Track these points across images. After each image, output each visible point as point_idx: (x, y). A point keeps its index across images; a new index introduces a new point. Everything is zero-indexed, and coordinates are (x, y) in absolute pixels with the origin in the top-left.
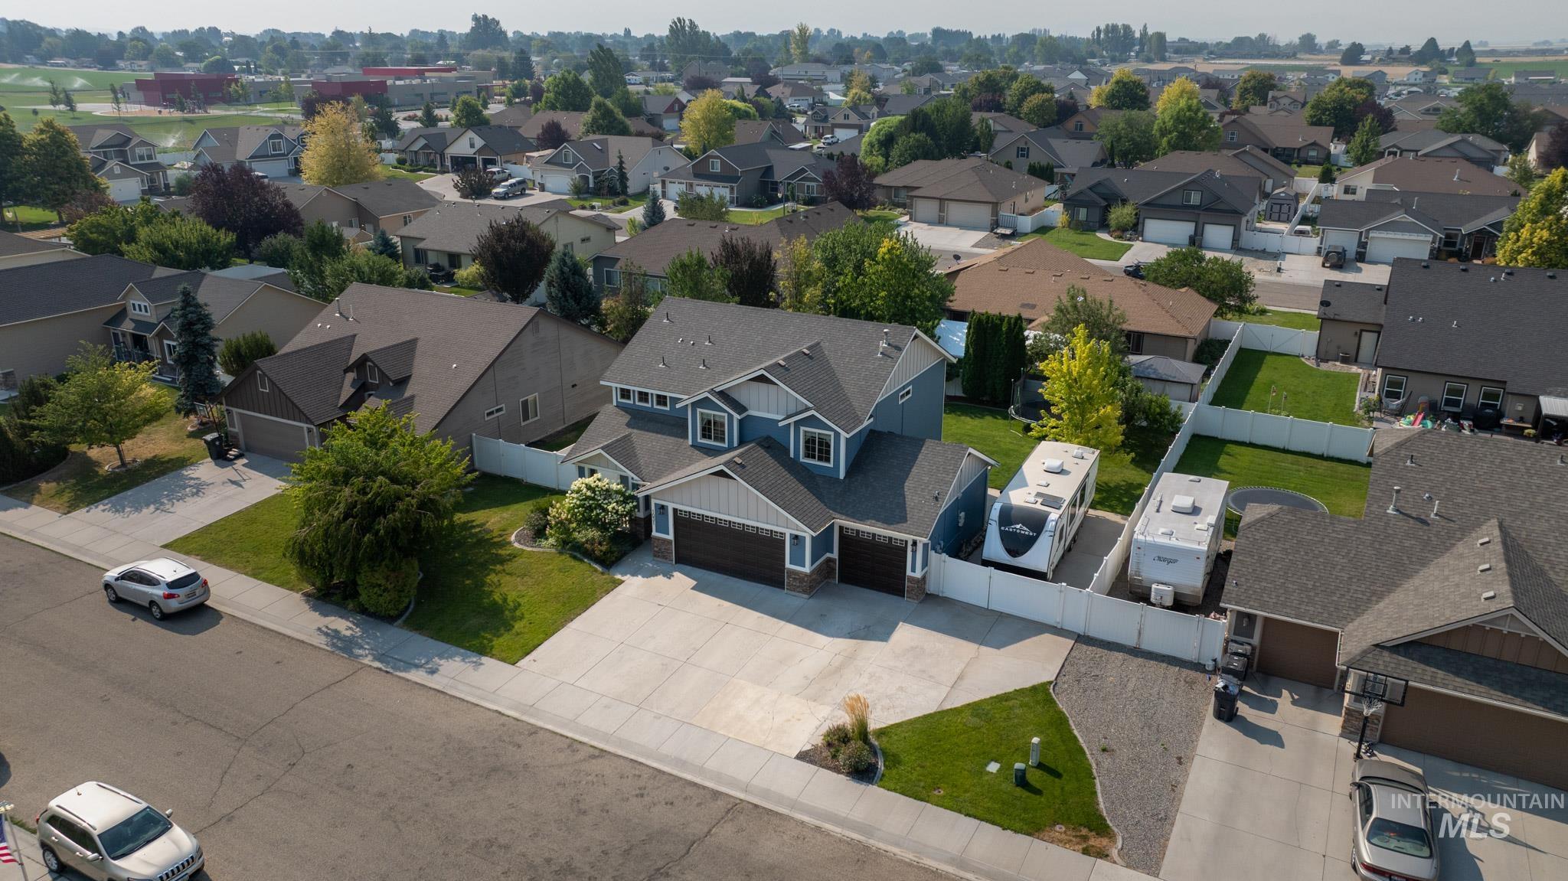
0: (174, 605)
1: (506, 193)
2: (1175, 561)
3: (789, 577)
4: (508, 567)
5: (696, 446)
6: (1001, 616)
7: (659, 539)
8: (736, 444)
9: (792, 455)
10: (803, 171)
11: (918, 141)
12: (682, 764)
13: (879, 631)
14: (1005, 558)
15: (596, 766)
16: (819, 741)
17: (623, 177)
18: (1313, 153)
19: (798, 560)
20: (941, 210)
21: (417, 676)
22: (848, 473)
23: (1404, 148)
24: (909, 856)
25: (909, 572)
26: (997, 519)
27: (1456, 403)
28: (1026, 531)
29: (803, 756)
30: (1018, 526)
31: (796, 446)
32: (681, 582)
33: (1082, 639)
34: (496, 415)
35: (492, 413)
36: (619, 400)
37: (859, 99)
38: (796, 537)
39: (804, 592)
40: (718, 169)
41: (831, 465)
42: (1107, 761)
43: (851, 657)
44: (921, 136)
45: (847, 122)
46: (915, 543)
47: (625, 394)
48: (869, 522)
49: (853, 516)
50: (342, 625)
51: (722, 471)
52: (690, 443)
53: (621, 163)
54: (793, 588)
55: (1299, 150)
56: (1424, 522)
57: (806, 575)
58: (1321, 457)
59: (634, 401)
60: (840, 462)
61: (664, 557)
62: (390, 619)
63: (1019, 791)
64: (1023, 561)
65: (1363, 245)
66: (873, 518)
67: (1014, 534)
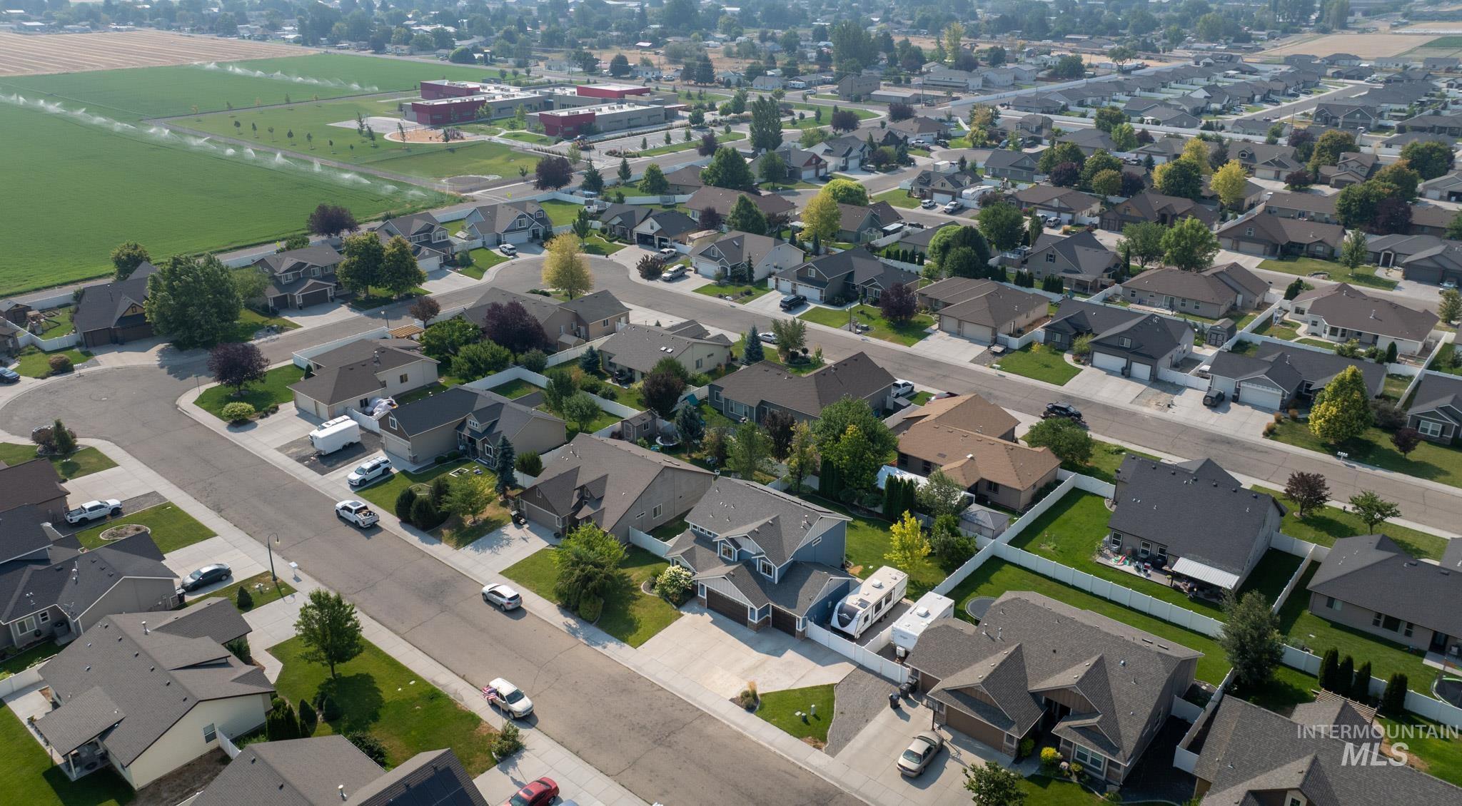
0: (510, 607)
1: (671, 277)
2: (906, 639)
3: (748, 624)
4: (638, 602)
5: (720, 558)
6: (833, 652)
7: (700, 598)
8: (736, 562)
9: (757, 571)
10: (872, 281)
11: (964, 253)
12: (688, 696)
13: (778, 652)
14: (837, 625)
15: (659, 693)
16: (739, 695)
17: (751, 270)
18: (1320, 249)
19: (752, 617)
20: (959, 326)
21: (599, 648)
22: (779, 582)
23: (1398, 251)
24: (755, 739)
25: (796, 628)
26: (838, 610)
28: (848, 617)
29: (732, 700)
30: (846, 614)
31: (759, 568)
32: (707, 617)
33: (861, 667)
35: (639, 516)
36: (692, 528)
38: (753, 608)
39: (753, 631)
40: (813, 275)
41: (772, 578)
42: (840, 717)
43: (763, 663)
44: (967, 249)
46: (801, 617)
47: (695, 527)
48: (783, 606)
49: (776, 603)
50: (572, 622)
51: (729, 572)
52: (718, 555)
53: (750, 261)
54: (749, 629)
55: (1308, 245)
56: (994, 640)
57: (755, 624)
59: (698, 530)
60: (776, 577)
61: (702, 606)
62: (591, 622)
63: (803, 724)
64: (846, 629)
65: (1238, 391)
66: (786, 604)
67: (843, 618)
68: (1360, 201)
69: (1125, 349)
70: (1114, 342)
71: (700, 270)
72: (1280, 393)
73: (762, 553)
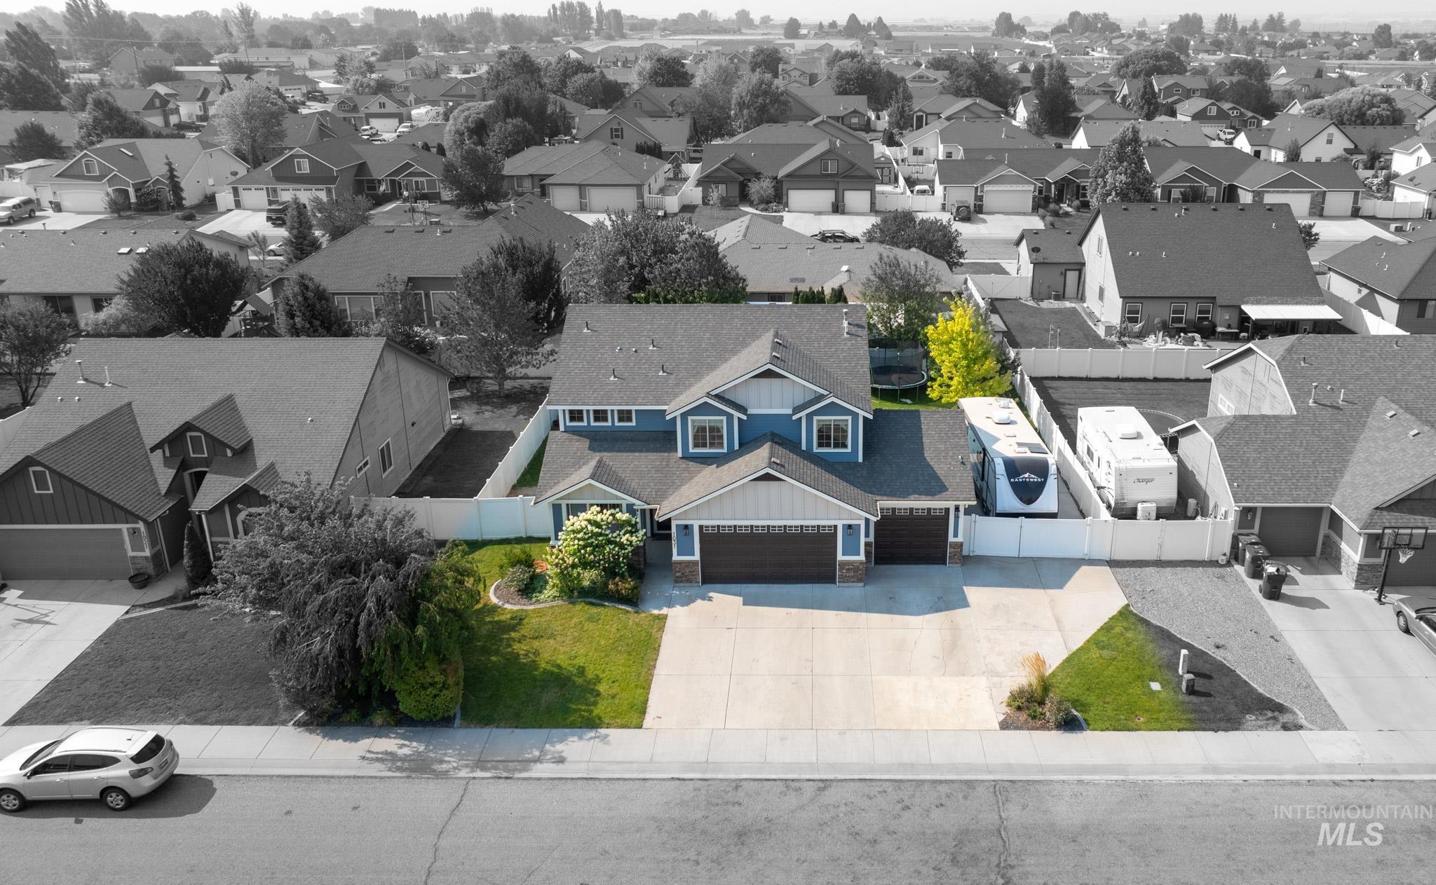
0: (148, 783)
2: (1152, 480)
3: (841, 569)
4: (524, 631)
5: (687, 457)
6: (1036, 561)
7: (680, 563)
8: (736, 447)
9: (804, 448)
10: (408, 165)
11: (515, 126)
13: (951, 601)
14: (1018, 506)
15: (831, 796)
16: (1007, 711)
17: (176, 188)
18: (855, 120)
19: (851, 549)
20: (582, 196)
21: (540, 770)
22: (867, 456)
23: (928, 112)
25: (951, 539)
26: (1004, 473)
27: (1180, 320)
28: (1034, 478)
29: (1004, 726)
30: (1026, 475)
31: (807, 437)
32: (724, 601)
34: (364, 470)
35: (360, 469)
36: (568, 424)
37: (362, 86)
38: (850, 526)
39: (859, 580)
40: (306, 168)
41: (849, 450)
42: (1228, 655)
43: (955, 628)
44: (518, 121)
45: (383, 111)
46: (957, 509)
47: (576, 415)
48: (912, 497)
49: (893, 494)
50: (389, 744)
51: (767, 474)
52: (680, 454)
53: (171, 170)
54: (845, 579)
55: (843, 118)
56: (1338, 408)
57: (861, 563)
58: (1117, 379)
59: (588, 422)
60: (855, 446)
61: (689, 581)
62: (446, 721)
63: (1194, 699)
64: (1035, 507)
65: (979, 198)
66: (914, 492)
67: (1025, 483)
68: (857, 78)
69: (831, 175)
70: (815, 170)
71: (65, 204)
72: (1032, 188)
73: (821, 398)
